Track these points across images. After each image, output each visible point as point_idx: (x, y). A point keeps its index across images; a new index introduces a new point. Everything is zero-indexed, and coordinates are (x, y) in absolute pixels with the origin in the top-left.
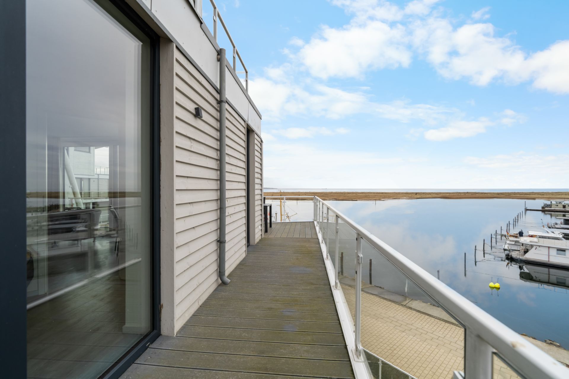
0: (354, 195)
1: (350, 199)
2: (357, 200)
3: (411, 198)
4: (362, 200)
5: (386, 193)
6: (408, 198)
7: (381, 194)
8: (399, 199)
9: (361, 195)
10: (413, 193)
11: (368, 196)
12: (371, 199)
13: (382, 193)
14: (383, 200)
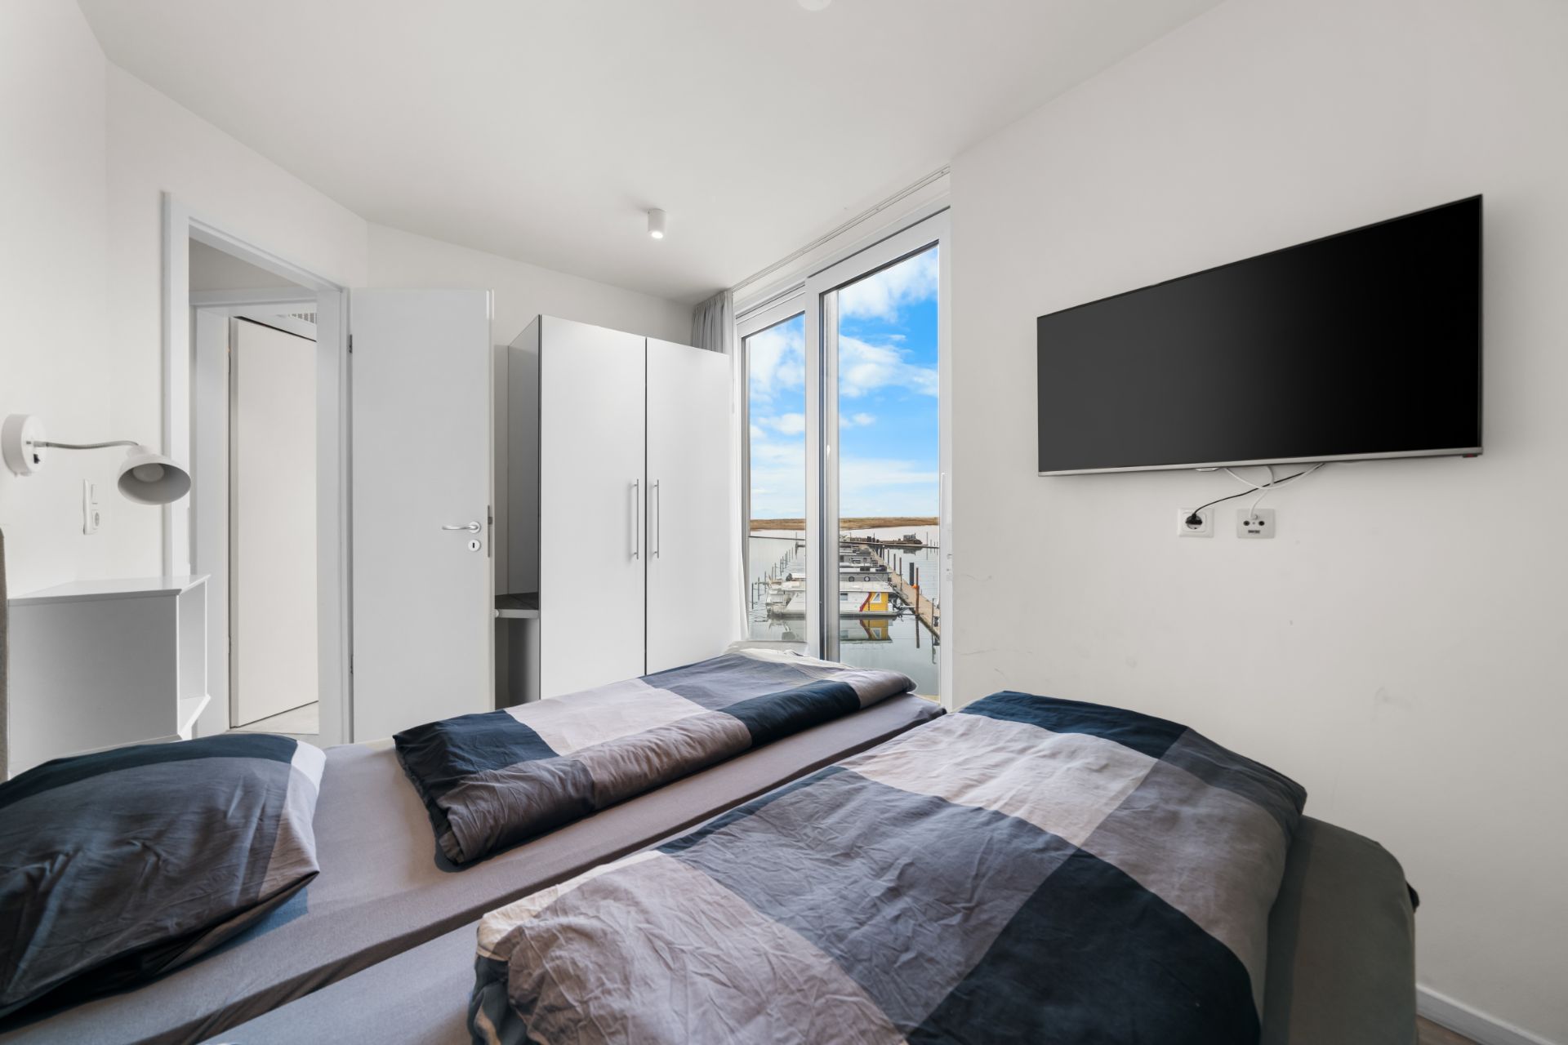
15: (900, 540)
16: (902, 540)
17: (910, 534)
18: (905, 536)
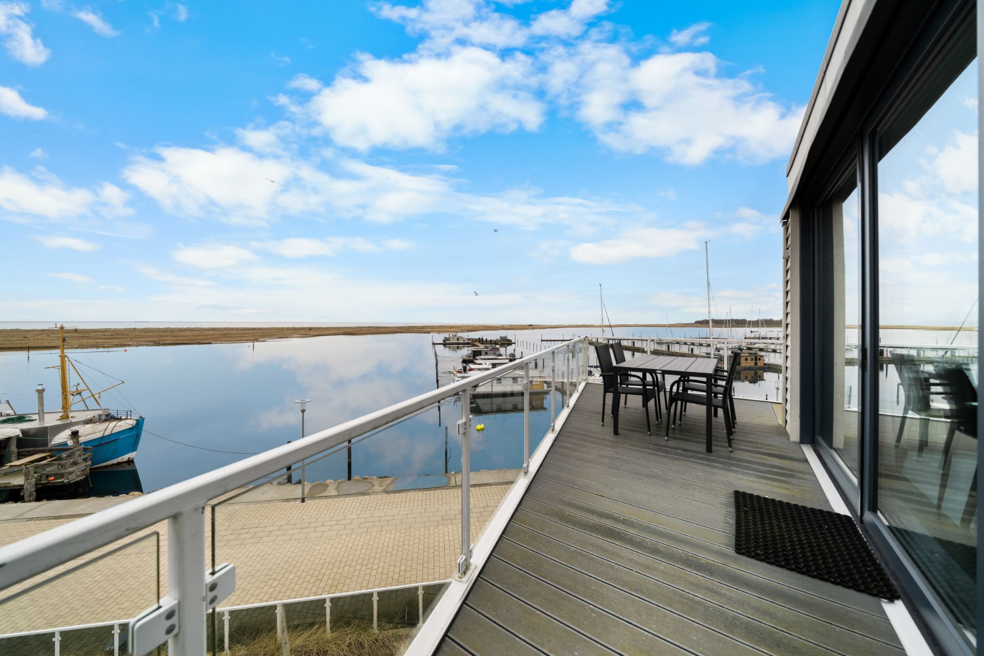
0: (196, 333)
1: (194, 342)
2: (210, 343)
3: (305, 336)
4: (221, 342)
5: (260, 329)
6: (301, 335)
7: (251, 331)
8: (287, 337)
9: (211, 332)
10: (303, 328)
11: (228, 334)
12: (239, 339)
13: (253, 329)
14: (264, 341)
15: (497, 339)
16: (499, 339)
17: (504, 336)
18: (501, 337)
